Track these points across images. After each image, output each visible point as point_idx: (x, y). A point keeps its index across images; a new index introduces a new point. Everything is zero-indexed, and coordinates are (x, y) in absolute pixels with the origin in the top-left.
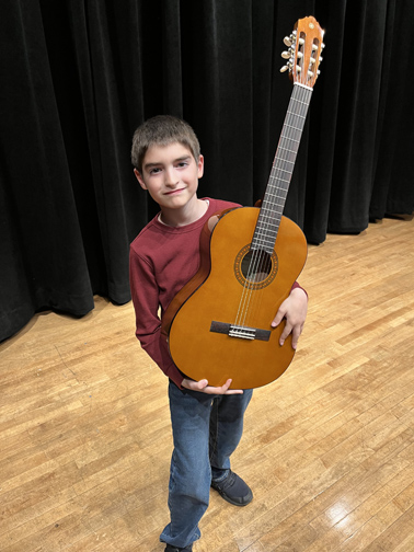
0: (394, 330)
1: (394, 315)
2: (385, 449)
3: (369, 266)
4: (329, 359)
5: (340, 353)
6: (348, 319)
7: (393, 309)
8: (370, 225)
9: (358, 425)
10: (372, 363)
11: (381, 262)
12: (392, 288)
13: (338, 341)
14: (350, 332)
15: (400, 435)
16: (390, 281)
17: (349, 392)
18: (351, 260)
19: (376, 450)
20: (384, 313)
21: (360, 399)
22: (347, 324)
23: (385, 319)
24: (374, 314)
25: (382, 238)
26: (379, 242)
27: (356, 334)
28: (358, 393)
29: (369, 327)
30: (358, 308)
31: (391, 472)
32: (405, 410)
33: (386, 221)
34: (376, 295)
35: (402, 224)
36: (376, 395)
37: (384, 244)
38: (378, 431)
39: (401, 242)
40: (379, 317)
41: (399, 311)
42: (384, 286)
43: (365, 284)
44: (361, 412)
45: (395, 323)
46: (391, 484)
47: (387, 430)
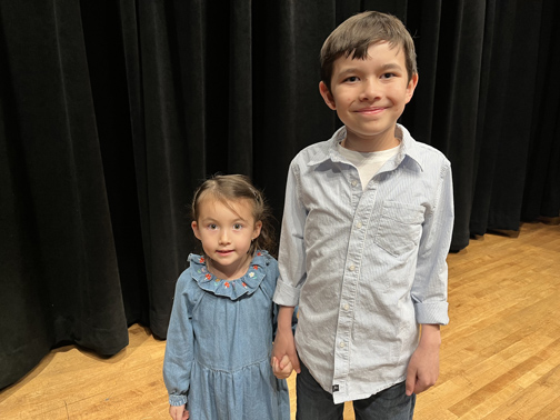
0: (525, 392)
1: (522, 368)
3: (478, 295)
6: (461, 372)
7: (519, 359)
11: (491, 289)
12: (512, 328)
14: (467, 394)
20: (508, 366)
22: (461, 381)
23: (511, 375)
24: (496, 366)
25: (487, 258)
26: (484, 263)
27: (475, 398)
29: (492, 387)
30: (473, 356)
34: (493, 338)
35: (508, 241)
37: (491, 265)
39: (512, 264)
41: (526, 362)
42: (501, 324)
43: (476, 320)
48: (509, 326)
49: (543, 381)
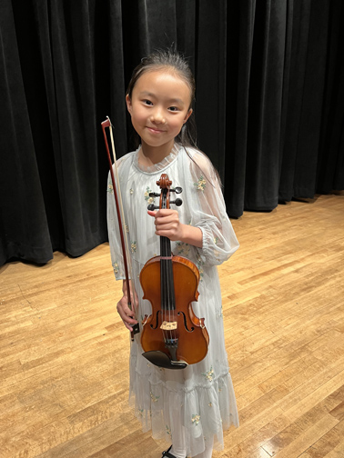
0: (284, 275)
1: (286, 266)
2: (259, 353)
4: (229, 294)
5: (238, 291)
6: (250, 268)
8: (279, 205)
9: (242, 337)
10: (262, 297)
11: (284, 230)
12: (288, 248)
13: (239, 283)
14: (250, 276)
15: (273, 344)
16: (288, 243)
17: (240, 316)
18: (261, 229)
19: (252, 353)
20: (279, 265)
21: (247, 320)
22: (249, 271)
23: (279, 268)
24: (271, 265)
25: (289, 214)
28: (247, 316)
29: (266, 274)
31: (260, 367)
32: (280, 328)
33: (294, 203)
34: (275, 253)
35: (306, 205)
36: (260, 318)
37: (289, 218)
38: (257, 340)
40: (275, 267)
41: (290, 263)
42: (282, 247)
44: (246, 329)
45: (285, 271)
46: (259, 375)
47: (263, 340)
49: (297, 271)
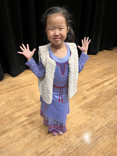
0: (105, 86)
1: (105, 81)
2: (100, 131)
3: (98, 65)
4: (83, 97)
5: (87, 95)
6: (90, 82)
7: (105, 79)
8: (99, 52)
9: (91, 121)
10: (97, 98)
11: (102, 63)
13: (86, 90)
14: (91, 87)
15: (106, 125)
16: (105, 70)
17: (89, 109)
18: (93, 63)
19: (97, 131)
20: (102, 81)
21: (92, 111)
22: (90, 84)
23: (103, 83)
24: (99, 81)
26: (102, 57)
27: (93, 88)
28: (92, 109)
29: (97, 85)
30: (94, 79)
31: (102, 140)
32: (108, 115)
33: (105, 51)
34: (100, 75)
35: (110, 52)
36: (98, 110)
37: (103, 58)
38: (99, 123)
39: (109, 57)
41: (107, 80)
42: (103, 71)
43: (97, 71)
44: (92, 116)
45: (106, 84)
47: (101, 123)
48: (105, 72)
49: (111, 84)
